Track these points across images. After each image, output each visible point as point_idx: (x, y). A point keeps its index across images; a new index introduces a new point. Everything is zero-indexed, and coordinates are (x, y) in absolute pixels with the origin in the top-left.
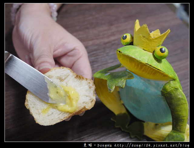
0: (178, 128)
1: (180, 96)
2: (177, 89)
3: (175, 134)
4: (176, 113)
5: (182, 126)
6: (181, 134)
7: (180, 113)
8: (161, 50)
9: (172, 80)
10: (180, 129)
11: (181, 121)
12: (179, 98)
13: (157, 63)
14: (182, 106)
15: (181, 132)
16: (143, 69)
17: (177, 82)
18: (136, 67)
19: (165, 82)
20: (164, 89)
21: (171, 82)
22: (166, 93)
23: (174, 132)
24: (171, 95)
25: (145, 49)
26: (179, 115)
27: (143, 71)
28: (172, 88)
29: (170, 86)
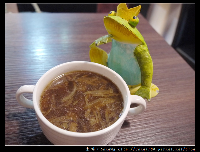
0: (146, 83)
1: (147, 56)
2: (145, 51)
3: (143, 89)
4: (144, 70)
5: (148, 81)
6: (148, 88)
7: (147, 70)
8: (134, 18)
9: (142, 44)
10: (147, 84)
11: (147, 77)
12: (146, 58)
13: (130, 27)
14: (148, 64)
15: (147, 87)
16: (120, 29)
17: (145, 46)
18: (115, 27)
19: (136, 45)
20: (136, 50)
21: (141, 45)
22: (137, 53)
23: (143, 87)
24: (140, 55)
25: (123, 18)
26: (146, 72)
27: (120, 32)
28: (141, 49)
29: (140, 48)
